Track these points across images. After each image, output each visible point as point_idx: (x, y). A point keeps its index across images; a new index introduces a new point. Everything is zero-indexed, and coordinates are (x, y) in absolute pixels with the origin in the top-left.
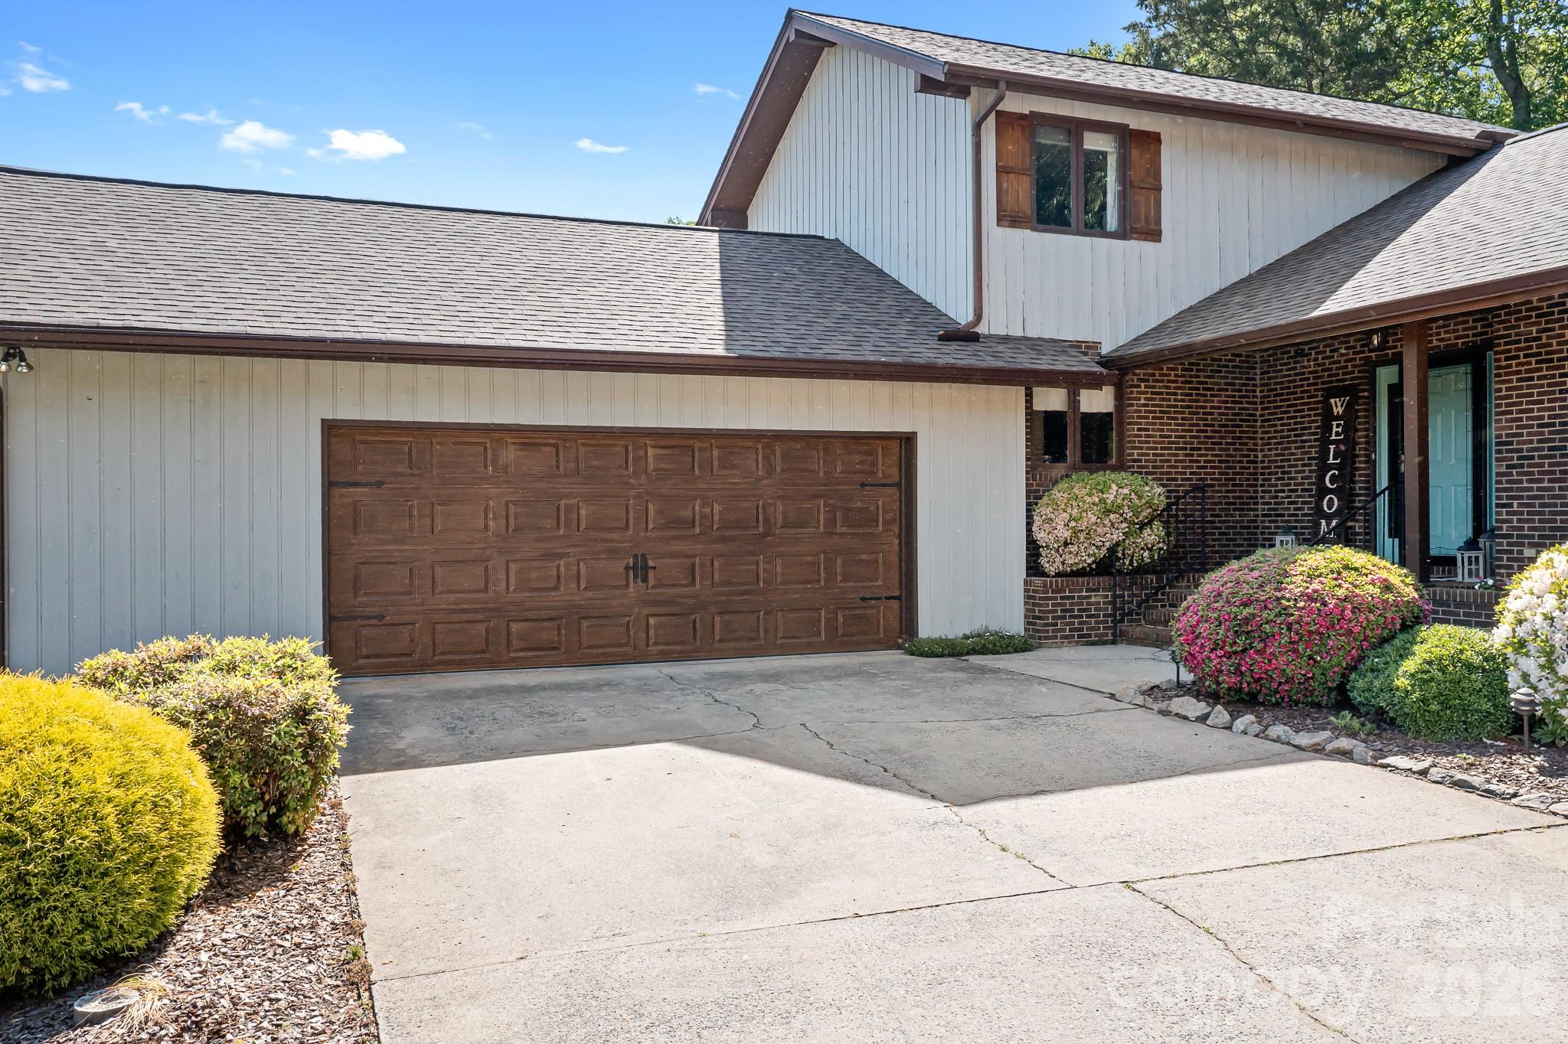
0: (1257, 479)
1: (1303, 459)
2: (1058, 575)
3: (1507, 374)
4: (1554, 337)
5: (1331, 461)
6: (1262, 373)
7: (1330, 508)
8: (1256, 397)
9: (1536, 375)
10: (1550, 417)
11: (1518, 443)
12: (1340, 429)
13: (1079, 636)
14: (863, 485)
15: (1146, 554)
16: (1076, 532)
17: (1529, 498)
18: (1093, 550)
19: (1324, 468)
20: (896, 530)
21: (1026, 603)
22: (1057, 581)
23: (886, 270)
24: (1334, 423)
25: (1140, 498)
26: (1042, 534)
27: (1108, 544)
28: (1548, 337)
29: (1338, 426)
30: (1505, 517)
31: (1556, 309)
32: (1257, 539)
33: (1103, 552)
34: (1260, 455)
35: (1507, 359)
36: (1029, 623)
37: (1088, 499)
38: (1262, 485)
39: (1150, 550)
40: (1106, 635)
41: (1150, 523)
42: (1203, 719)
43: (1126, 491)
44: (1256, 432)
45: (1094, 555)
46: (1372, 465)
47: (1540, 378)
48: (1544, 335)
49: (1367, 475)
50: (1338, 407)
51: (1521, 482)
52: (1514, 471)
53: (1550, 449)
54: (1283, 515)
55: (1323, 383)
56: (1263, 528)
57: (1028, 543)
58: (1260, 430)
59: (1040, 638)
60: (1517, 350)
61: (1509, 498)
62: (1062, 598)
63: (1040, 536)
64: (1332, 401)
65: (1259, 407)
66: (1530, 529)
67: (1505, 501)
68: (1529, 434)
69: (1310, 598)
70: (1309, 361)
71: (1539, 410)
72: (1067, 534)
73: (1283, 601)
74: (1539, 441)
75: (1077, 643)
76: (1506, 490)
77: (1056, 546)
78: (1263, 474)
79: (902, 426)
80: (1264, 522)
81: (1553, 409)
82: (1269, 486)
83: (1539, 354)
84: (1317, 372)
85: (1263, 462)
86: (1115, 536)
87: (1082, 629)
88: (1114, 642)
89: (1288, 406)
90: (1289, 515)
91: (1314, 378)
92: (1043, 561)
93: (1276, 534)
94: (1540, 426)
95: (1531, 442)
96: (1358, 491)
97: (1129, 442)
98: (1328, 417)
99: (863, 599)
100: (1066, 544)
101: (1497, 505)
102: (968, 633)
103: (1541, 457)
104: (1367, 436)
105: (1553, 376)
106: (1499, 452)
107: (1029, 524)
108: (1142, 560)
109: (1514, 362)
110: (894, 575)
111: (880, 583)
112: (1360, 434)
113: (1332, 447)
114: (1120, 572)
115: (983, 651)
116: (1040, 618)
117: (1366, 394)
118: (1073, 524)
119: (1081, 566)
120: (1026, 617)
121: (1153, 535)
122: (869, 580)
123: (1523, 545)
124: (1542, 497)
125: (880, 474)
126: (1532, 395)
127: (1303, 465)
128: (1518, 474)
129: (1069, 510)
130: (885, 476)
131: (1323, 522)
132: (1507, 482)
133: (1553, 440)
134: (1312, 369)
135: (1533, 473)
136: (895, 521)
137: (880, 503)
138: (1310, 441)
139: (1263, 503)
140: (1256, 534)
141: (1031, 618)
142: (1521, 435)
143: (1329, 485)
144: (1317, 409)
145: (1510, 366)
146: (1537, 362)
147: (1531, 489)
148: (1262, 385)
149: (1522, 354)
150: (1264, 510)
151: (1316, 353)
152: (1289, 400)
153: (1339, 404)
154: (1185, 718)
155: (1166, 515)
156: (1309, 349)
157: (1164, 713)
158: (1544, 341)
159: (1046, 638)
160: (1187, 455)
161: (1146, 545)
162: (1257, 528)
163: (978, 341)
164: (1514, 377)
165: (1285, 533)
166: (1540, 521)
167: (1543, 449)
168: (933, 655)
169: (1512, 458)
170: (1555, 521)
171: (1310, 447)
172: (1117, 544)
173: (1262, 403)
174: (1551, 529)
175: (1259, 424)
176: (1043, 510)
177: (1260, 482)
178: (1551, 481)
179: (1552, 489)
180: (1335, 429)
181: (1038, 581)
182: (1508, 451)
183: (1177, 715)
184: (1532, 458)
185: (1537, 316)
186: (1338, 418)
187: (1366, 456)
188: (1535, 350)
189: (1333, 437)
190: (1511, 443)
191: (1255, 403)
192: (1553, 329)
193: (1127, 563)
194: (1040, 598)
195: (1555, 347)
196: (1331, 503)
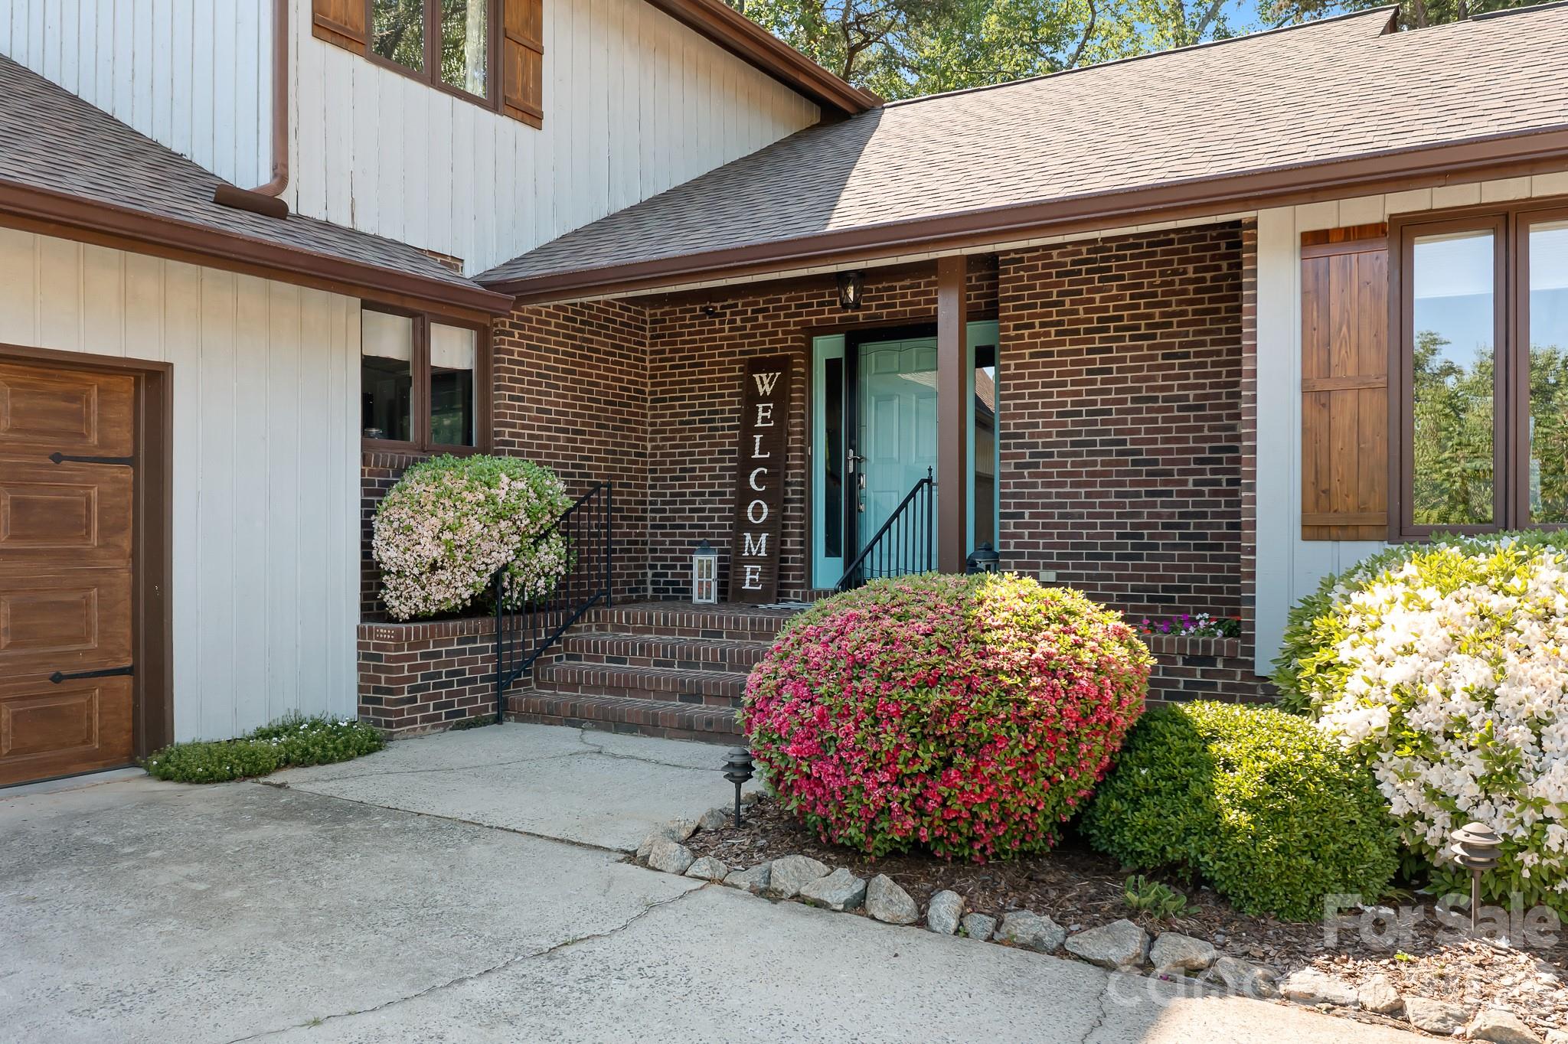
0: (645, 479)
1: (712, 453)
2: (414, 619)
3: (1016, 347)
4: (1081, 302)
5: (757, 456)
6: (652, 338)
7: (757, 517)
8: (644, 368)
9: (1055, 349)
10: (1073, 404)
11: (1032, 436)
12: (768, 414)
13: (449, 715)
14: (57, 458)
15: (541, 583)
16: (451, 548)
17: (1044, 506)
18: (473, 577)
19: (747, 464)
20: (127, 544)
21: (360, 667)
22: (417, 630)
23: (87, 96)
24: (760, 406)
25: (540, 497)
26: (392, 553)
27: (493, 568)
28: (1073, 302)
29: (765, 410)
30: (1012, 530)
31: (1084, 267)
32: (645, 559)
33: (486, 579)
34: (649, 445)
35: (1017, 327)
36: (366, 700)
37: (469, 497)
38: (652, 487)
39: (547, 575)
40: (486, 709)
41: (545, 536)
42: (858, 904)
43: (521, 485)
44: (644, 416)
45: (473, 585)
46: (808, 461)
47: (1061, 354)
48: (1067, 300)
49: (802, 475)
50: (765, 384)
51: (1034, 485)
52: (1026, 472)
53: (1074, 444)
54: (683, 527)
55: (742, 353)
56: (653, 543)
57: (364, 566)
58: (649, 413)
59: (389, 724)
60: (1030, 316)
61: (1018, 505)
62: (424, 656)
63: (387, 555)
64: (756, 376)
65: (649, 382)
66: (1046, 545)
67: (1012, 510)
68: (1045, 424)
69: (1043, 669)
70: (722, 323)
71: (1059, 394)
72: (437, 553)
73: (1002, 677)
74: (1059, 434)
75: (445, 725)
76: (1014, 495)
77: (416, 571)
78: (654, 471)
79: (144, 349)
80: (655, 535)
81: (1078, 393)
82: (662, 487)
83: (1060, 323)
84: (732, 338)
85: (653, 455)
86: (503, 555)
87: (451, 704)
88: (498, 720)
89: (691, 382)
90: (691, 527)
91: (729, 346)
92: (389, 598)
93: (693, 551)
94: (1060, 414)
95: (1049, 435)
96: (790, 496)
97: (498, 415)
98: (751, 397)
99: (57, 678)
100: (434, 567)
101: (1003, 516)
102: (265, 726)
103: (1061, 454)
104: (802, 424)
105: (1079, 352)
106: (1004, 446)
107: (368, 532)
108: (535, 591)
109: (1026, 332)
110: (123, 630)
111: (94, 644)
112: (793, 421)
113: (758, 437)
114: (506, 612)
115: (304, 759)
116: (390, 691)
117: (802, 370)
118: (447, 536)
119: (453, 603)
120: (361, 689)
121: (551, 555)
122: (72, 639)
123: (1037, 566)
124: (1063, 505)
125: (94, 439)
126: (1050, 375)
127: (711, 461)
128: (1031, 475)
129: (440, 513)
130: (102, 444)
131: (748, 536)
132: (1016, 485)
133: (1079, 433)
134: (726, 333)
135: (1051, 475)
136: (123, 529)
137: (94, 493)
138: (723, 429)
139: (652, 511)
140: (643, 551)
141: (371, 694)
142: (1036, 425)
143: (754, 487)
144: (733, 387)
145: (1021, 337)
146: (1058, 333)
147: (1048, 495)
148: (652, 353)
149: (1037, 321)
150: (654, 519)
151: (732, 314)
152: (693, 373)
153: (766, 381)
154: (819, 904)
155: (567, 524)
156: (722, 308)
157: (768, 893)
158: (1067, 306)
159: (400, 724)
160: (569, 440)
161: (542, 569)
162: (645, 543)
163: (285, 219)
164: (1027, 352)
165: (705, 551)
166: (1060, 536)
167: (1064, 444)
168: (210, 778)
169: (1023, 455)
170: (1080, 536)
171: (722, 437)
172: (505, 567)
173: (652, 377)
174: (1074, 546)
175: (648, 404)
176: (394, 510)
177: (649, 482)
178: (1074, 485)
179: (1076, 495)
180: (761, 414)
181: (383, 628)
182: (1017, 446)
183: (797, 897)
184: (1051, 455)
185: (1058, 275)
186: (765, 399)
187: (802, 450)
188: (1055, 318)
189: (759, 424)
190: (1022, 436)
191: (643, 376)
192: (1080, 292)
193: (516, 596)
194: (389, 659)
195: (1082, 315)
196: (757, 513)
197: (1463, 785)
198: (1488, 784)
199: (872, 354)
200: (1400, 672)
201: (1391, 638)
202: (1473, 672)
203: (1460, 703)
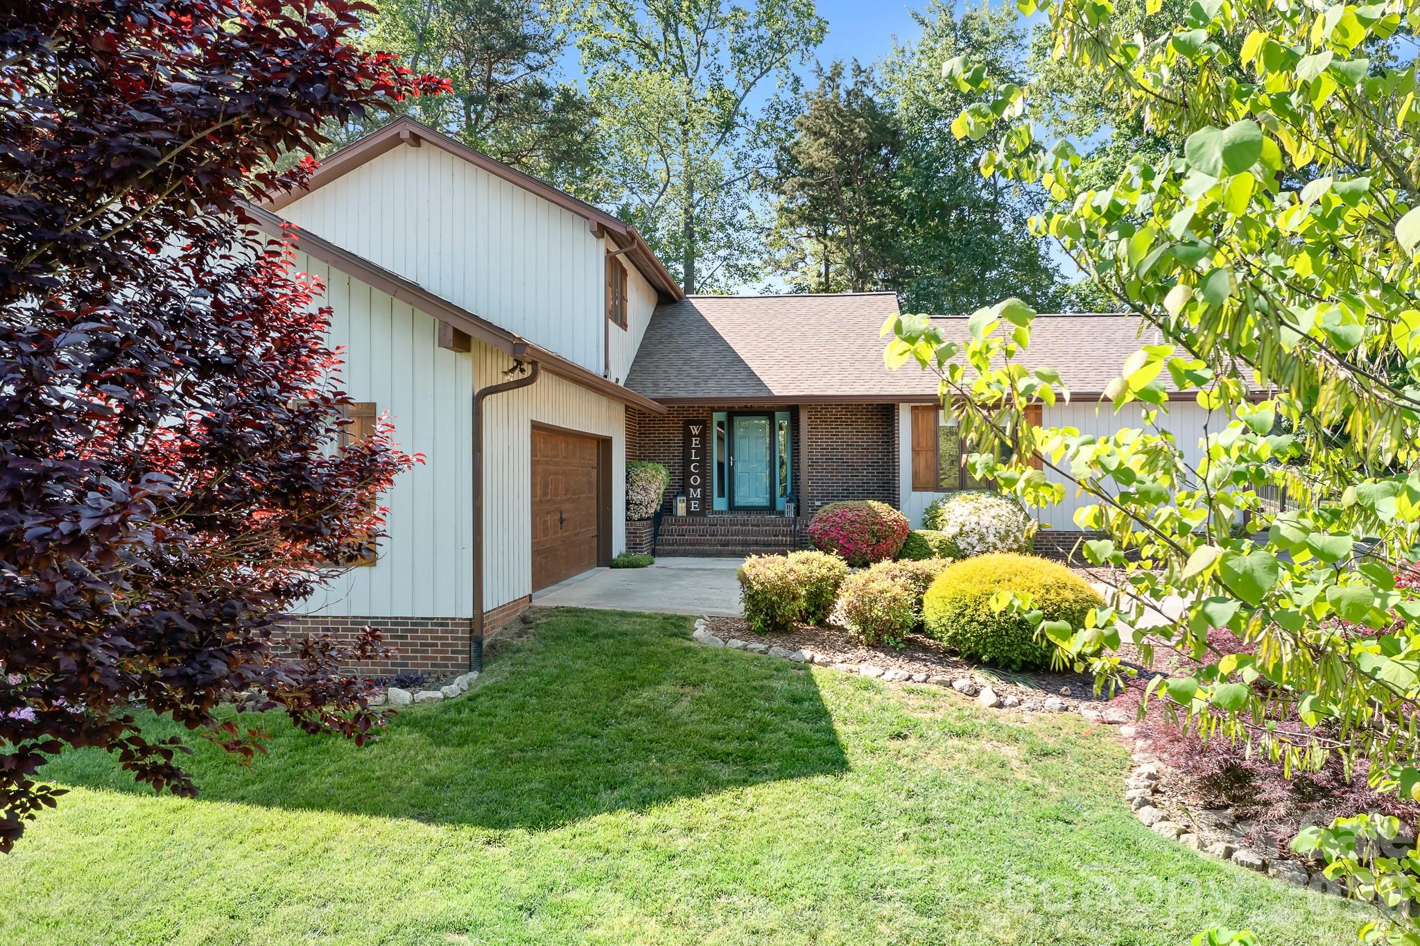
1: (669, 456)
5: (693, 458)
7: (695, 483)
8: (637, 420)
9: (820, 427)
10: (826, 445)
11: (812, 455)
12: (698, 442)
17: (816, 479)
19: (689, 462)
21: (627, 537)
24: (694, 439)
28: (826, 411)
29: (696, 440)
46: (711, 461)
48: (824, 410)
50: (695, 430)
51: (812, 472)
55: (683, 417)
60: (811, 415)
64: (691, 427)
65: (638, 426)
66: (817, 493)
68: (816, 452)
71: (821, 442)
74: (821, 455)
81: (827, 442)
83: (821, 418)
84: (679, 411)
89: (659, 427)
91: (677, 414)
95: (817, 455)
96: (707, 474)
98: (689, 435)
103: (822, 462)
104: (710, 446)
105: (828, 428)
109: (809, 420)
112: (707, 445)
113: (693, 451)
117: (709, 425)
124: (822, 479)
126: (818, 435)
127: (669, 459)
128: (811, 469)
131: (691, 490)
133: (828, 455)
134: (676, 409)
142: (813, 452)
143: (693, 471)
144: (679, 430)
147: (817, 476)
148: (640, 414)
149: (813, 417)
152: (660, 423)
158: (824, 413)
164: (809, 427)
166: (822, 490)
167: (823, 459)
170: (829, 490)
171: (674, 450)
173: (639, 424)
174: (827, 493)
175: (638, 435)
178: (826, 472)
179: (827, 476)
180: (694, 442)
184: (818, 462)
186: (696, 436)
187: (710, 456)
188: (819, 416)
189: (694, 446)
192: (828, 408)
196: (695, 480)
197: (975, 542)
198: (980, 540)
199: (738, 421)
200: (961, 520)
201: (957, 513)
202: (974, 519)
203: (973, 525)
